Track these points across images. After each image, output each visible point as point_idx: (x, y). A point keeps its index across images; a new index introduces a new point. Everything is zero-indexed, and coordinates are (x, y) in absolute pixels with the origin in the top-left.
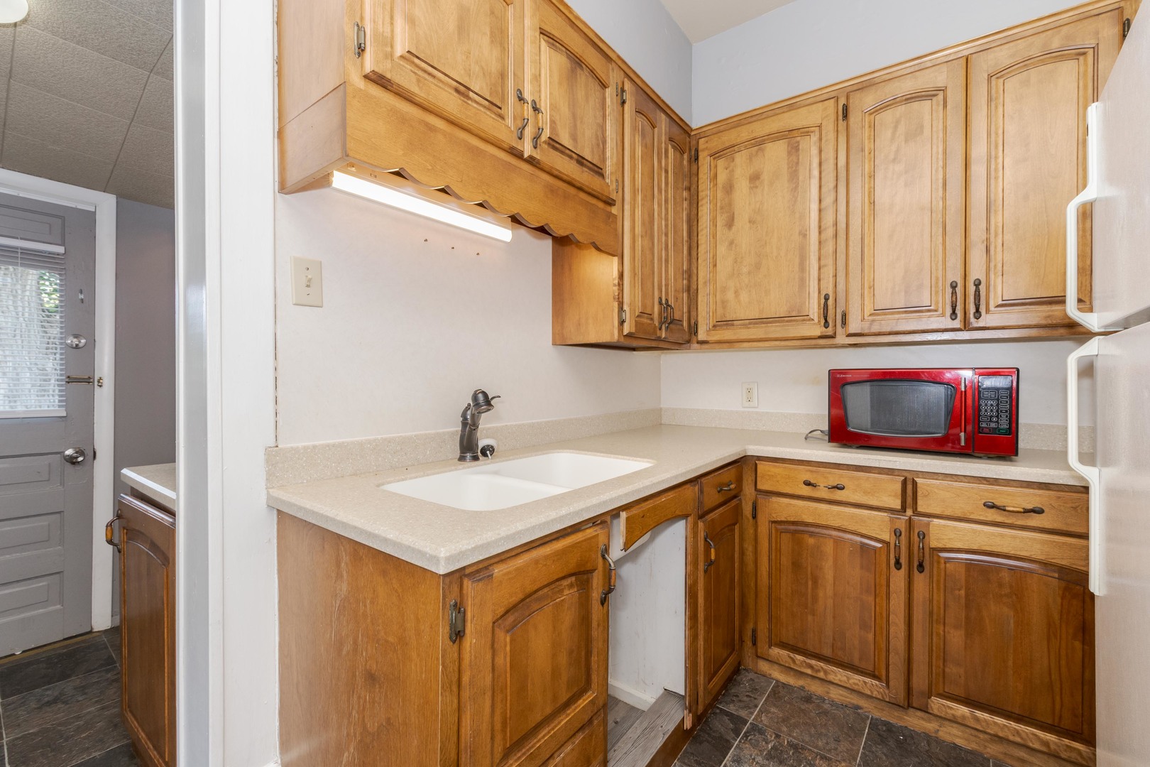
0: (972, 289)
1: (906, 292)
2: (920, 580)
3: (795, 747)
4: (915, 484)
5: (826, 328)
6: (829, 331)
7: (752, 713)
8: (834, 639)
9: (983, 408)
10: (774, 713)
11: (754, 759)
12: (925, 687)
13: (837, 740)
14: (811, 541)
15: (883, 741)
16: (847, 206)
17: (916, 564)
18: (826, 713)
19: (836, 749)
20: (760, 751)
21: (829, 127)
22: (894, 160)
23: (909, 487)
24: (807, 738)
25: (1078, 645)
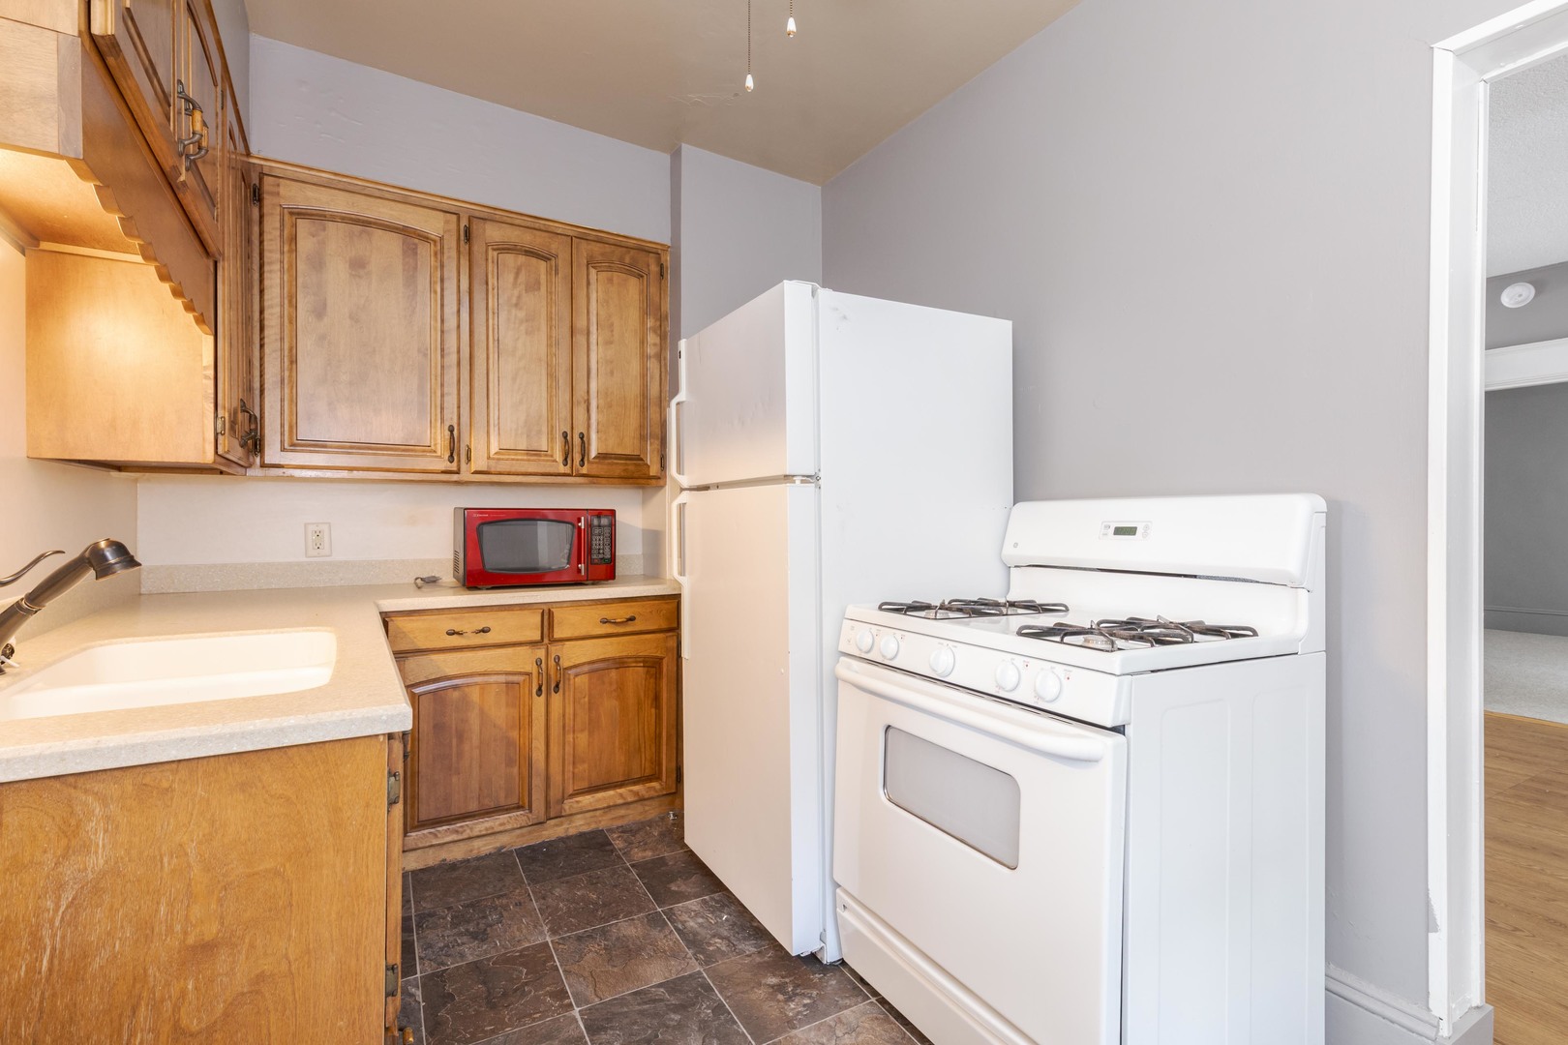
0: (577, 440)
1: (528, 436)
2: (556, 699)
3: (472, 905)
4: (550, 613)
5: (451, 462)
6: (453, 467)
7: (410, 908)
8: (480, 789)
9: (594, 543)
10: (431, 896)
11: (443, 936)
12: (559, 796)
13: (501, 880)
14: (456, 694)
15: (534, 860)
16: (470, 335)
17: (553, 685)
18: (477, 868)
19: (504, 886)
20: (444, 927)
21: (451, 243)
22: (516, 305)
23: (548, 616)
24: (476, 894)
25: (653, 710)
